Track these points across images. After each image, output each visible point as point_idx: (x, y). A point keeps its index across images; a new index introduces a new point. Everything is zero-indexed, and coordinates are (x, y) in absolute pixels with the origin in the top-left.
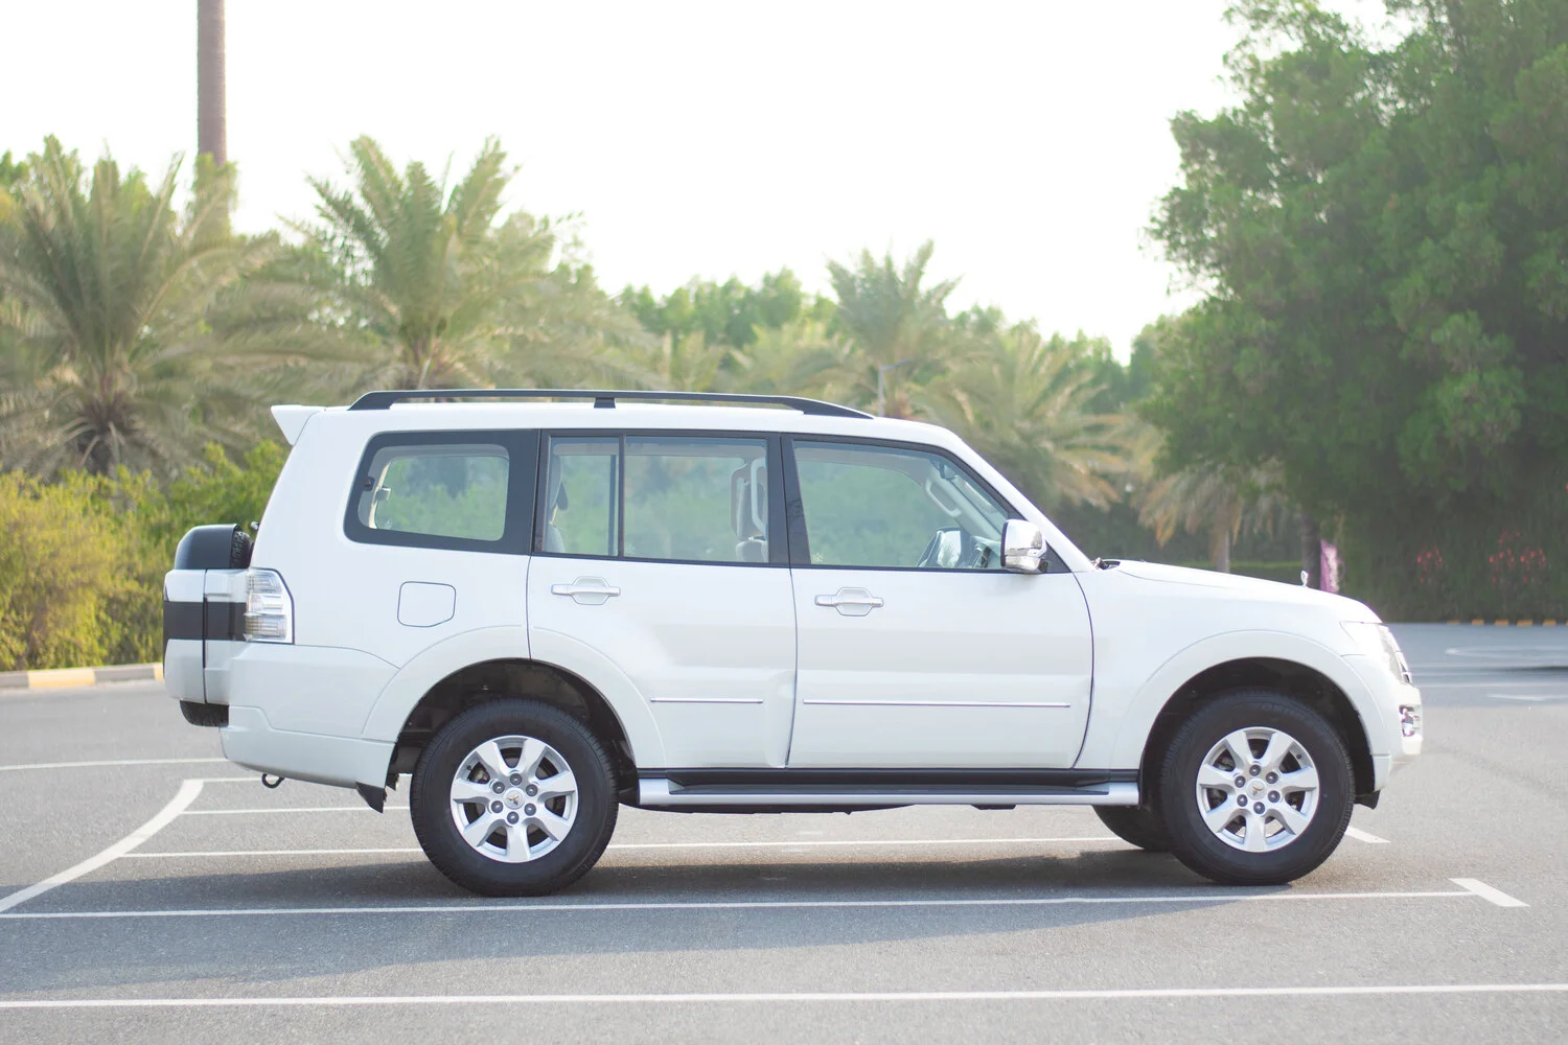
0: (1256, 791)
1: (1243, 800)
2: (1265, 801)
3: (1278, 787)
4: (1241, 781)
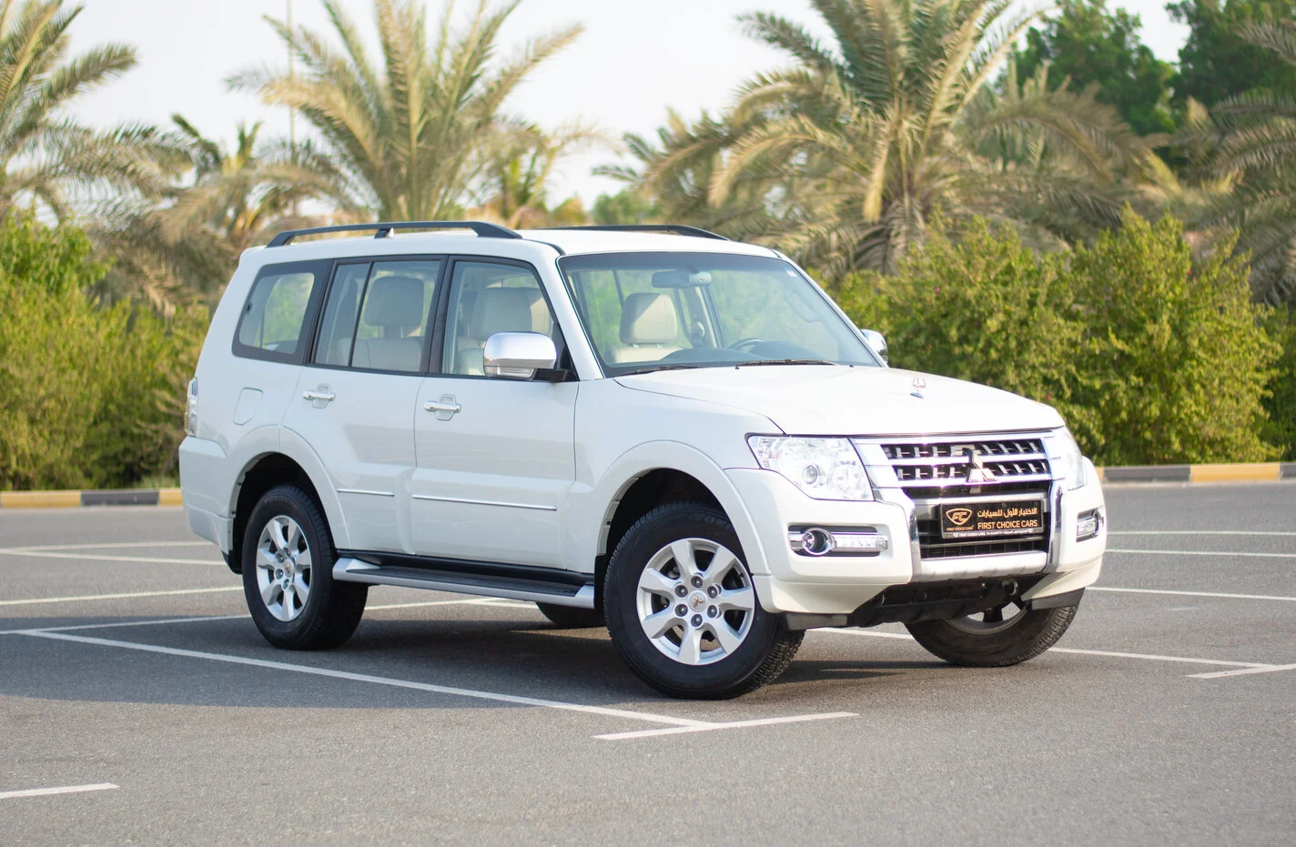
0: (697, 603)
1: (681, 610)
2: (704, 614)
3: (717, 603)
4: (681, 591)
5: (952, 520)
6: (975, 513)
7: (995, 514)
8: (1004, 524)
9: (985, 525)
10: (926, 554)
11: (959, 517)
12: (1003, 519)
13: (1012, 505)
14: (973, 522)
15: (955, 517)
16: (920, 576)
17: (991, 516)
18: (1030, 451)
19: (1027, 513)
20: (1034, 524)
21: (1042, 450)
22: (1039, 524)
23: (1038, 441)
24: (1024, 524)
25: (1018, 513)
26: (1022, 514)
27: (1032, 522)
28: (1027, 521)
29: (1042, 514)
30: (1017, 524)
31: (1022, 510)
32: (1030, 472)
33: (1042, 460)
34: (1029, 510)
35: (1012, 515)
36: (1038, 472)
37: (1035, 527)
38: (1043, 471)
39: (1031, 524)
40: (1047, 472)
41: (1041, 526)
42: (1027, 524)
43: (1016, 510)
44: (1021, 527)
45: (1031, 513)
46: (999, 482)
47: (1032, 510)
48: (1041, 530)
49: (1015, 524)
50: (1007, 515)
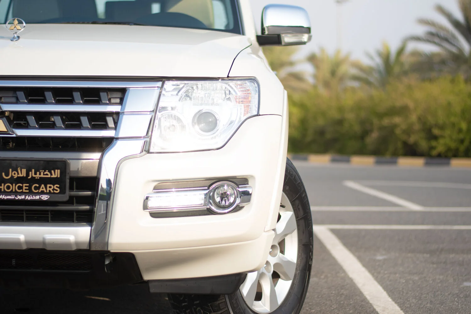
8: (2, 187)
13: (16, 164)
18: (98, 102)
19: (42, 176)
20: (54, 189)
21: (121, 102)
22: (62, 191)
23: (123, 91)
24: (36, 188)
25: (28, 174)
26: (32, 174)
27: (50, 187)
28: (43, 186)
29: (68, 177)
30: (24, 188)
31: (33, 170)
32: (79, 127)
33: (111, 114)
34: (47, 172)
35: (16, 176)
36: (95, 127)
37: (54, 193)
38: (105, 127)
39: (48, 189)
40: (111, 129)
41: (64, 193)
42: (41, 189)
43: (24, 171)
44: (31, 193)
45: (49, 176)
46: (14, 136)
47: (53, 171)
48: (65, 198)
49: (20, 188)
50: (7, 175)
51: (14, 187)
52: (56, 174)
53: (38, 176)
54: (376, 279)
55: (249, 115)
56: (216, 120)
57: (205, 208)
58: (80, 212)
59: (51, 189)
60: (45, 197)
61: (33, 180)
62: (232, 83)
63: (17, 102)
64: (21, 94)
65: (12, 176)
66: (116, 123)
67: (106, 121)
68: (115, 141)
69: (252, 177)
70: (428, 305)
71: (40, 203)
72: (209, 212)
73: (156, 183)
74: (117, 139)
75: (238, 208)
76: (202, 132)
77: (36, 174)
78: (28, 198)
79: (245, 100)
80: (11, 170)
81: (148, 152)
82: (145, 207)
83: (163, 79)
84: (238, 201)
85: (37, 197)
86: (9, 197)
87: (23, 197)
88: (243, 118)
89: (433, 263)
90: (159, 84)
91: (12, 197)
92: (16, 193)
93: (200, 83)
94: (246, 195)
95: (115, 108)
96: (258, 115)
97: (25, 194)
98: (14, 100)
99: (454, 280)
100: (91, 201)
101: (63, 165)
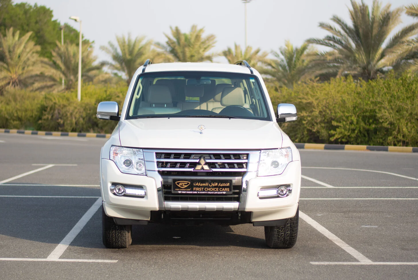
5: (179, 186)
6: (192, 184)
7: (204, 185)
8: (209, 189)
9: (197, 189)
10: (167, 199)
11: (183, 185)
12: (209, 187)
13: (214, 181)
14: (191, 187)
15: (180, 184)
16: (162, 208)
17: (201, 185)
18: (239, 159)
19: (223, 185)
20: (227, 190)
21: (247, 158)
22: (230, 190)
23: (248, 155)
24: (221, 189)
25: (218, 185)
26: (220, 185)
27: (226, 189)
28: (223, 189)
29: (232, 186)
30: (217, 189)
31: (220, 183)
32: (234, 168)
33: (244, 163)
34: (225, 184)
35: (214, 185)
36: (239, 168)
37: (227, 191)
38: (243, 167)
39: (225, 190)
40: (245, 168)
41: (231, 191)
42: (223, 190)
43: (217, 183)
44: (219, 191)
45: (226, 185)
46: (212, 171)
47: (227, 184)
48: (231, 193)
49: (215, 189)
50: (211, 185)
51: (213, 189)
52: (228, 184)
53: (222, 185)
54: (321, 224)
55: (289, 161)
56: (278, 163)
57: (277, 195)
58: (235, 198)
59: (226, 190)
60: (224, 193)
61: (220, 187)
62: (283, 150)
63: (211, 159)
64: (212, 156)
65: (213, 186)
66: (247, 166)
67: (243, 166)
68: (247, 173)
69: (292, 184)
70: (347, 234)
71: (223, 194)
72: (278, 197)
73: (261, 187)
74: (248, 172)
75: (287, 195)
76: (274, 168)
77: (221, 185)
78: (219, 193)
79: (287, 155)
80: (212, 183)
81: (258, 176)
82: (258, 196)
83: (260, 150)
84: (288, 193)
85: (222, 193)
86: (212, 193)
87: (217, 193)
88: (287, 163)
89: (346, 217)
90: (260, 151)
91: (213, 193)
92: (214, 191)
93: (273, 150)
94: (290, 191)
95: (246, 161)
96: (292, 161)
97: (217, 191)
98: (209, 158)
99: (357, 225)
100: (239, 194)
101: (230, 181)
